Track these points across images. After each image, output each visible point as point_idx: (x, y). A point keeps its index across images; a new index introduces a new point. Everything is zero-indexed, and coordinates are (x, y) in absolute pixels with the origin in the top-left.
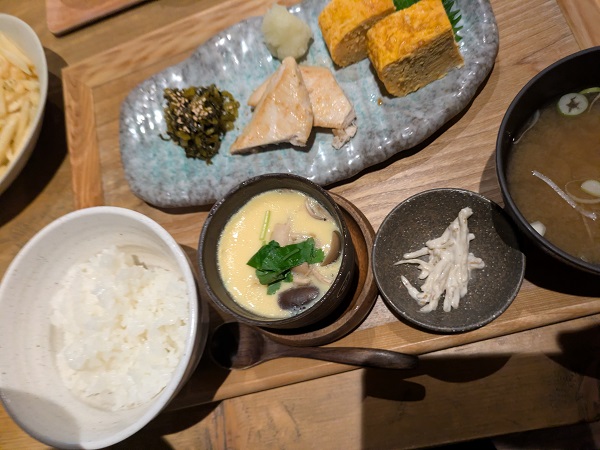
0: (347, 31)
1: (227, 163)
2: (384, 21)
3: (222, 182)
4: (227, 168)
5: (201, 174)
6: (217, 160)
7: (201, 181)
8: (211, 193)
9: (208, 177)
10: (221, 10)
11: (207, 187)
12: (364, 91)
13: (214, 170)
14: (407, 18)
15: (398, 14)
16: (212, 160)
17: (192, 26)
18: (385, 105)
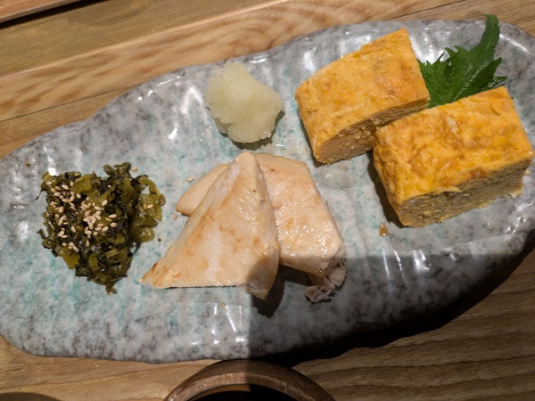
0: (345, 124)
1: (138, 296)
2: (409, 118)
3: (126, 333)
4: (137, 305)
5: (96, 308)
6: (122, 286)
7: (95, 322)
8: (108, 349)
9: (107, 318)
10: (149, 44)
11: (102, 335)
12: (358, 206)
13: (117, 305)
14: (451, 122)
15: (435, 111)
16: (115, 287)
17: (105, 63)
18: (392, 236)
